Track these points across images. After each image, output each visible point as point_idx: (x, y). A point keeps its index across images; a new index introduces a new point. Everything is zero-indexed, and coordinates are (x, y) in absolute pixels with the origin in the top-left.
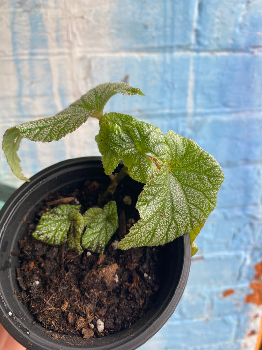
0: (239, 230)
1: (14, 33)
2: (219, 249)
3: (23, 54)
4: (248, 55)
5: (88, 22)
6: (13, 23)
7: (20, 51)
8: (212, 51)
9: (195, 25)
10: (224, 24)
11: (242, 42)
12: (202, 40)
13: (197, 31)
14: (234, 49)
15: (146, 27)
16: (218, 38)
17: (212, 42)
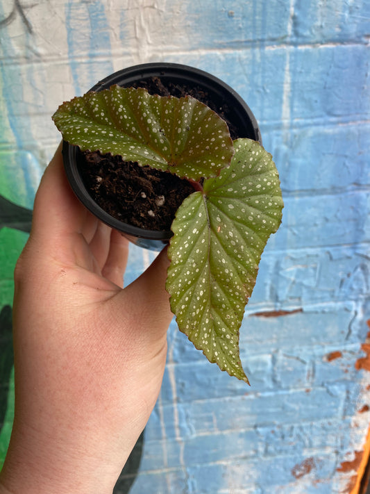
0: (349, 275)
1: (70, 30)
2: (322, 300)
3: (81, 57)
4: (360, 46)
5: (159, 12)
6: (68, 18)
7: (77, 52)
8: (314, 44)
9: (292, 10)
10: (329, 7)
11: (353, 30)
12: (301, 31)
13: (294, 18)
14: (342, 40)
15: (231, 16)
16: (321, 27)
17: (313, 31)
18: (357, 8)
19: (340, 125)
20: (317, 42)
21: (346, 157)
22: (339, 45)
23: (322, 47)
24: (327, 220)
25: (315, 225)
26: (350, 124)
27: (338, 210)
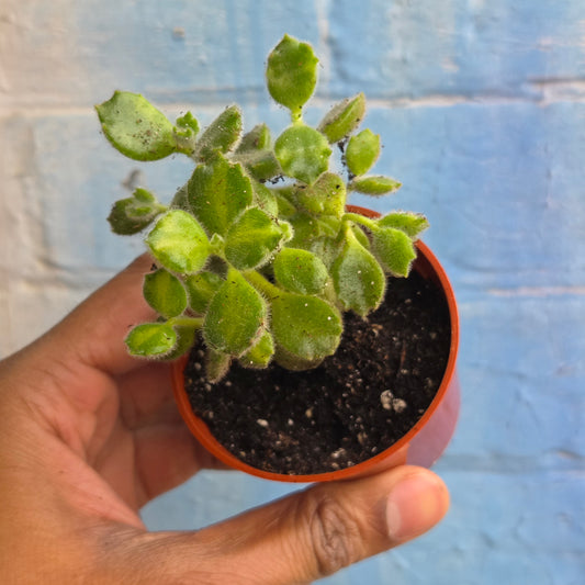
4: (520, 106)
5: (21, 30)
9: (324, 25)
10: (418, 18)
12: (352, 68)
13: (331, 42)
14: (466, 89)
15: (178, 37)
16: (404, 61)
17: (386, 71)
18: (494, 19)
19: (496, 294)
20: (400, 95)
21: (521, 377)
22: (460, 101)
23: (415, 105)
24: (489, 542)
25: (457, 551)
26: (523, 292)
27: (521, 520)
